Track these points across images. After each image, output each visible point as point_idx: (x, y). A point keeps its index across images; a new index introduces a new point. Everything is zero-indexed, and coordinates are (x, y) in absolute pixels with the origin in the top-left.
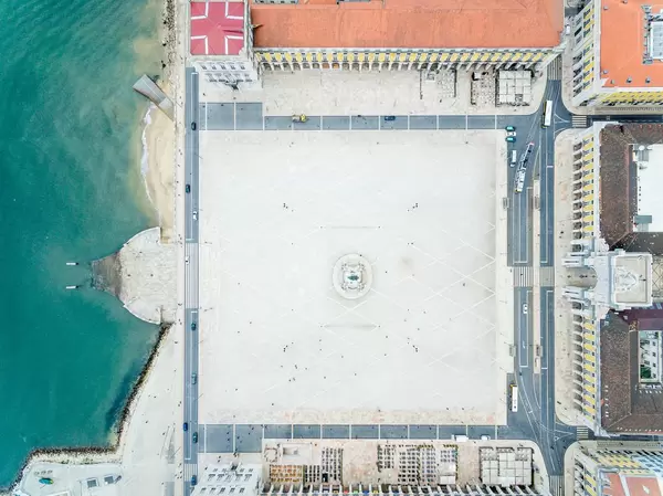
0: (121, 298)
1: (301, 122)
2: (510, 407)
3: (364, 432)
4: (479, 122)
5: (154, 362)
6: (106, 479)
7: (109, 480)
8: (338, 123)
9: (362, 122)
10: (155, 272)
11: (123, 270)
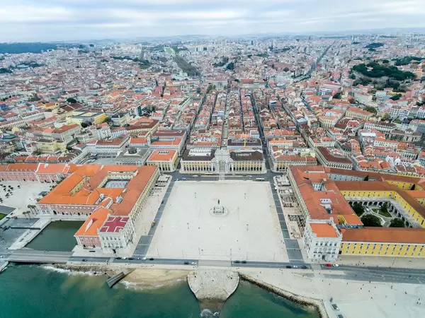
0: (224, 299)
1: (154, 225)
2: (263, 180)
3: (279, 210)
4: (171, 185)
5: (260, 282)
6: (335, 309)
7: (335, 307)
8: (159, 215)
9: (161, 209)
10: (212, 279)
11: (209, 297)
